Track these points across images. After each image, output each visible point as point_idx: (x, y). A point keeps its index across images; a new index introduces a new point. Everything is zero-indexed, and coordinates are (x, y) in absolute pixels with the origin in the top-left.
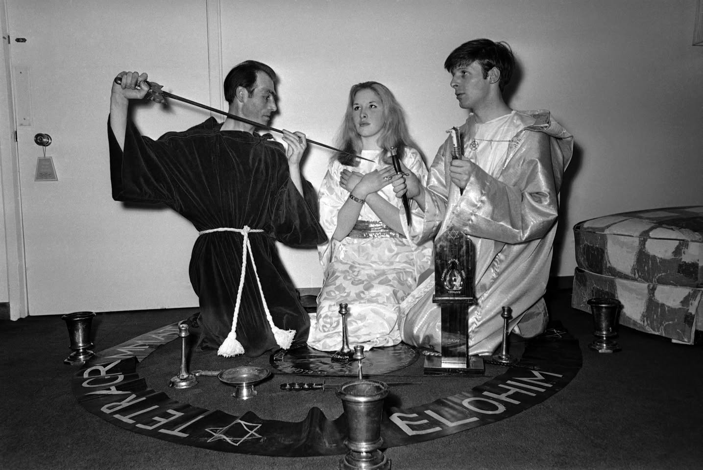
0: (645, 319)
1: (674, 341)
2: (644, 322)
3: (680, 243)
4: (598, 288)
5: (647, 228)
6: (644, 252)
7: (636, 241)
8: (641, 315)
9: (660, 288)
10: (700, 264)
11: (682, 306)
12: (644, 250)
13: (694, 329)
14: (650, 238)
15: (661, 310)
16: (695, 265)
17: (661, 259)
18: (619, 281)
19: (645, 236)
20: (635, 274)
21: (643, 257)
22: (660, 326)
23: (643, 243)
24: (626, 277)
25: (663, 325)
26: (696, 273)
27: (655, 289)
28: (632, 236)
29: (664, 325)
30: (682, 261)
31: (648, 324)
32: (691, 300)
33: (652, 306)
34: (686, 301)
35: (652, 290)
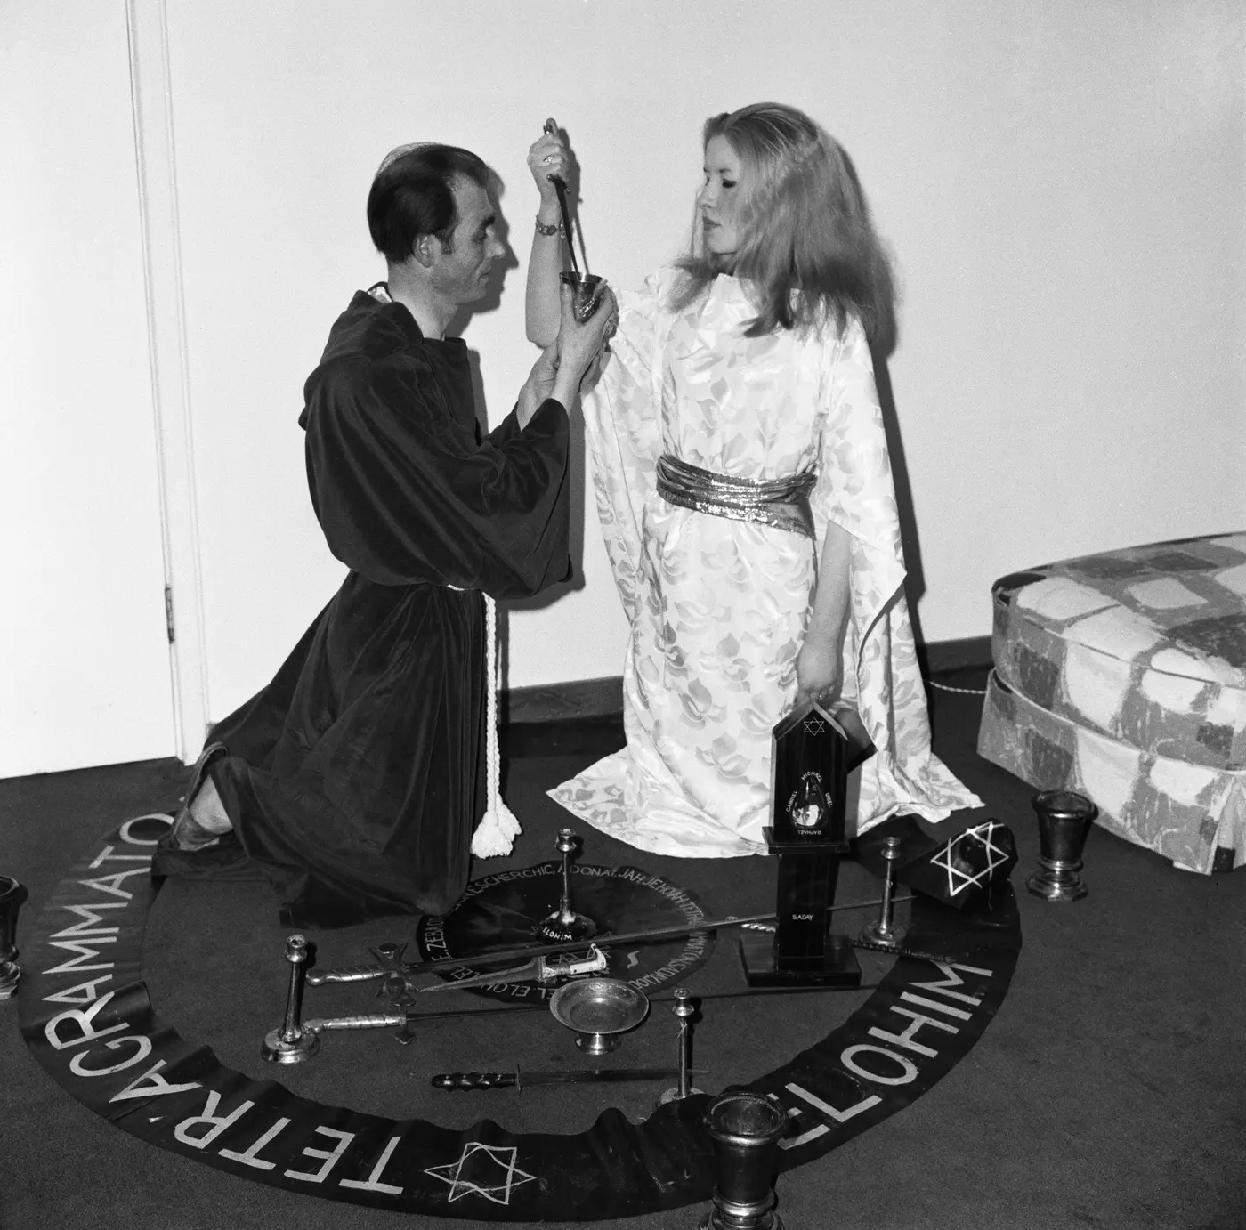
0: (1129, 815)
1: (1178, 865)
2: (1126, 819)
3: (1206, 687)
4: (1040, 733)
5: (1147, 646)
6: (1138, 693)
7: (1126, 671)
8: (1120, 807)
9: (1162, 763)
10: (1238, 729)
11: (1199, 803)
12: (1138, 689)
13: (1214, 847)
14: (1152, 668)
15: (1160, 805)
16: (1227, 731)
17: (1169, 711)
18: (1083, 734)
19: (1142, 663)
20: (1117, 730)
21: (1134, 702)
22: (1157, 833)
23: (1138, 675)
24: (1099, 730)
25: (1161, 833)
26: (1227, 744)
27: (1152, 764)
28: (1117, 658)
29: (1164, 833)
30: (1207, 720)
31: (1133, 826)
32: (1214, 793)
33: (1144, 792)
34: (1206, 795)
35: (1147, 766)
